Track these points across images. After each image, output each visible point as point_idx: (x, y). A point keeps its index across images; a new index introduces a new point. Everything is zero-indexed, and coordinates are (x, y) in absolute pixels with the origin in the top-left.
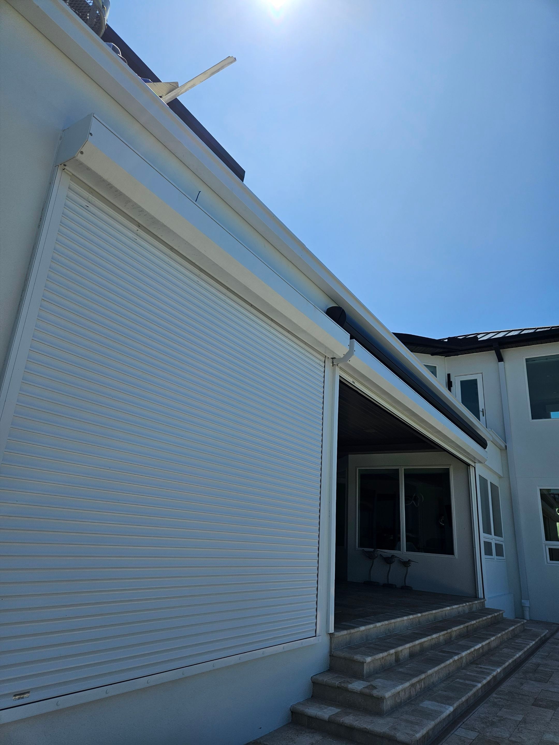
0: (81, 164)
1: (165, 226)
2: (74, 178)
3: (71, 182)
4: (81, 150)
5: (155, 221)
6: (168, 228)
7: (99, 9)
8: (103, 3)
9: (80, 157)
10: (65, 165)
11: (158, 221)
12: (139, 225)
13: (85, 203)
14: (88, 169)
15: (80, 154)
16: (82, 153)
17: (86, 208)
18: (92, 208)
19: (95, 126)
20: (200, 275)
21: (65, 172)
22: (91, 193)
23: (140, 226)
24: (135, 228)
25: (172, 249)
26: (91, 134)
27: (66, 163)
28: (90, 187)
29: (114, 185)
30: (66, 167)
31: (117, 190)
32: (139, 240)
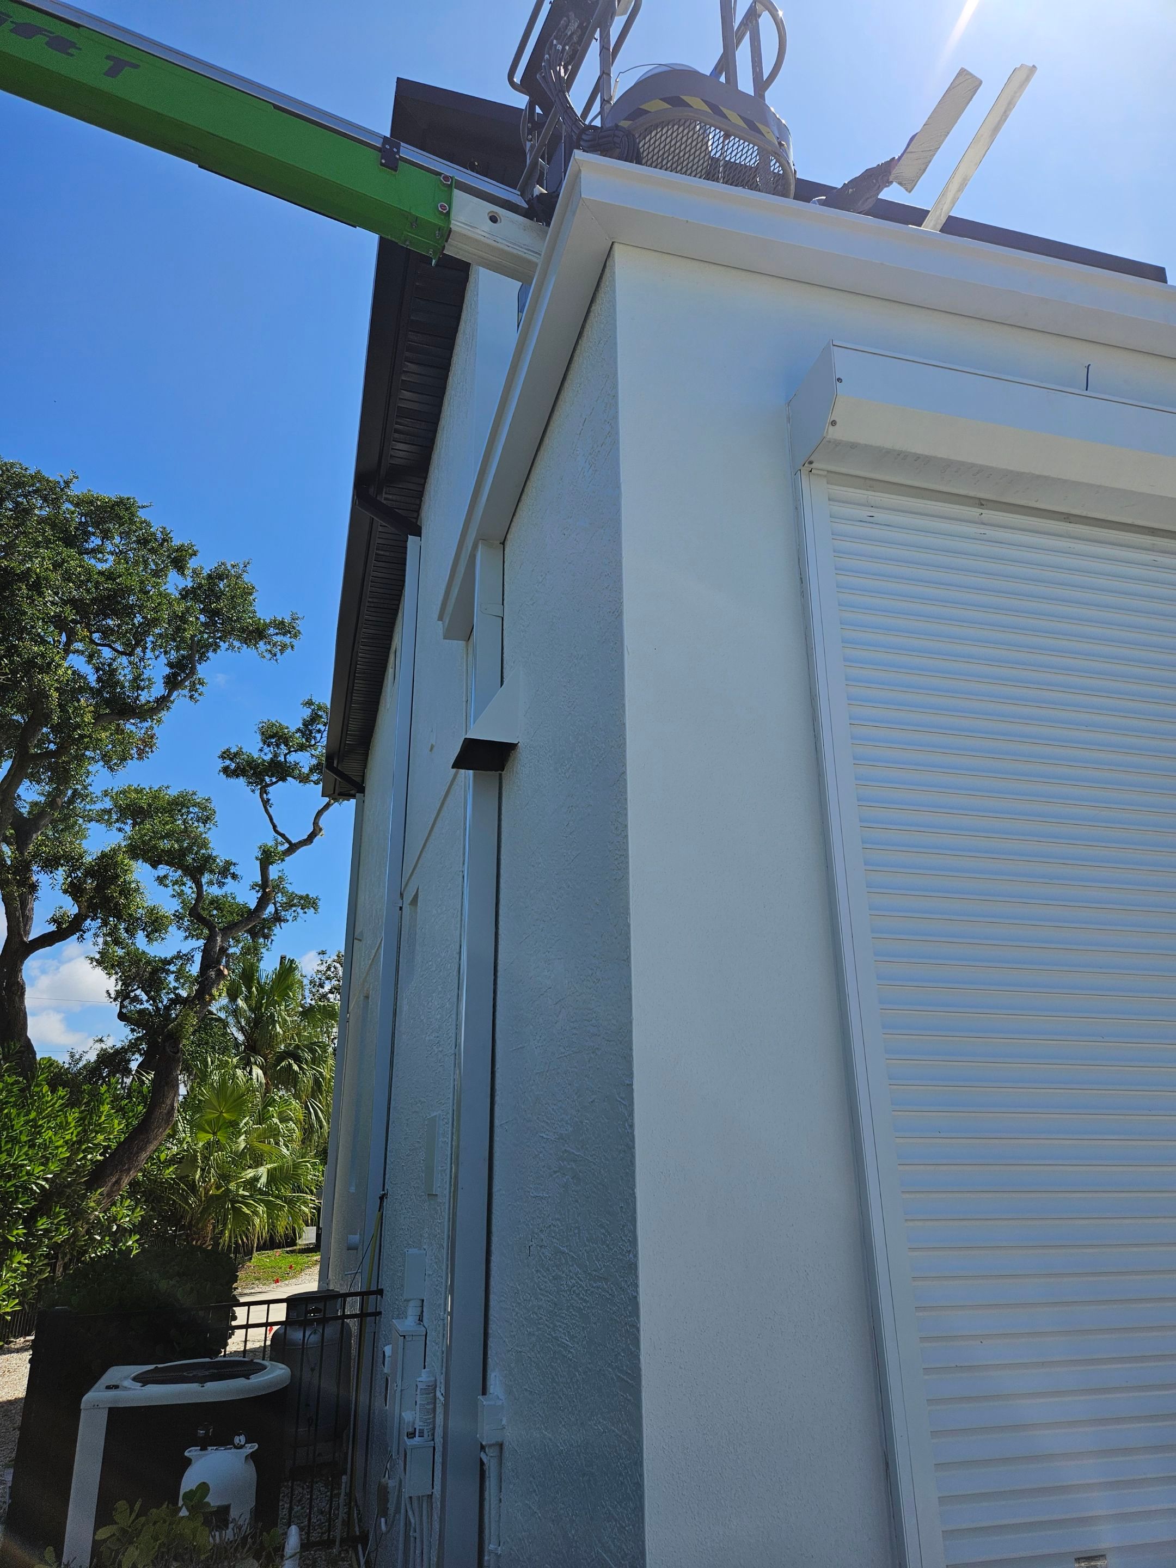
0: (837, 443)
1: (1039, 477)
2: (833, 477)
3: (830, 486)
4: (831, 420)
5: (1013, 478)
6: (1046, 478)
7: (776, 153)
8: (778, 138)
9: (833, 433)
10: (811, 463)
11: (1020, 475)
12: (981, 503)
13: (863, 513)
14: (853, 446)
15: (831, 428)
16: (834, 423)
17: (871, 520)
18: (880, 516)
19: (843, 363)
20: (1154, 544)
21: (814, 474)
22: (871, 488)
23: (983, 503)
24: (974, 512)
25: (1068, 518)
26: (839, 380)
27: (812, 459)
28: (865, 478)
29: (908, 450)
30: (813, 466)
31: (918, 457)
32: (991, 533)
